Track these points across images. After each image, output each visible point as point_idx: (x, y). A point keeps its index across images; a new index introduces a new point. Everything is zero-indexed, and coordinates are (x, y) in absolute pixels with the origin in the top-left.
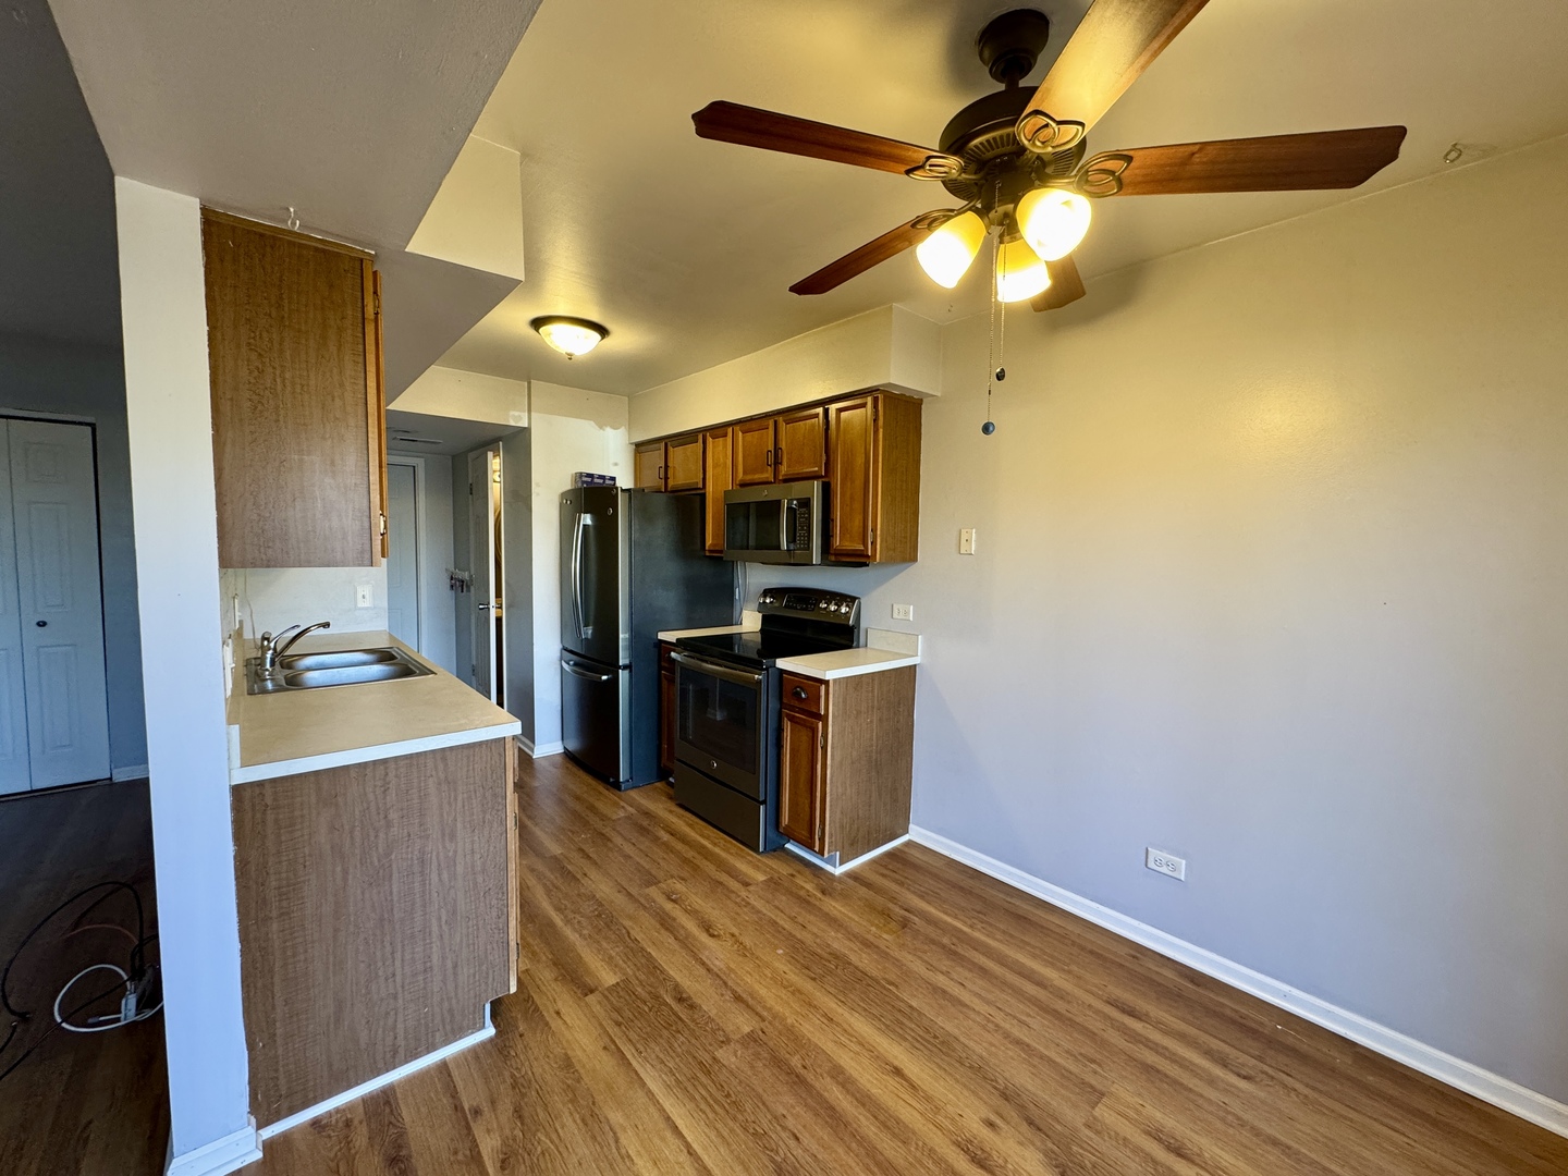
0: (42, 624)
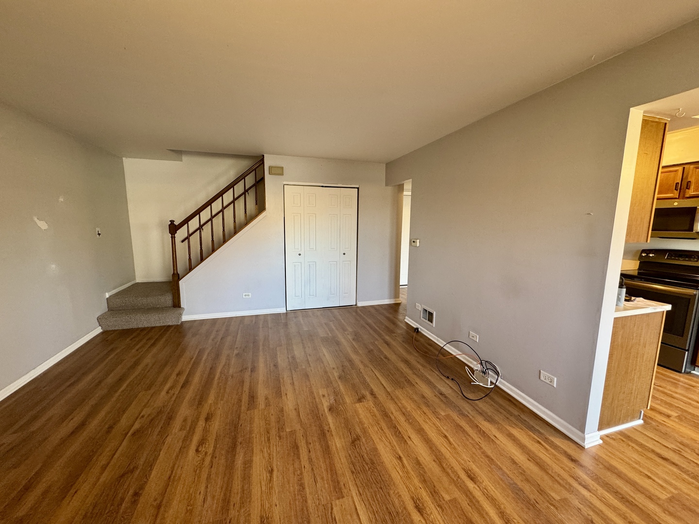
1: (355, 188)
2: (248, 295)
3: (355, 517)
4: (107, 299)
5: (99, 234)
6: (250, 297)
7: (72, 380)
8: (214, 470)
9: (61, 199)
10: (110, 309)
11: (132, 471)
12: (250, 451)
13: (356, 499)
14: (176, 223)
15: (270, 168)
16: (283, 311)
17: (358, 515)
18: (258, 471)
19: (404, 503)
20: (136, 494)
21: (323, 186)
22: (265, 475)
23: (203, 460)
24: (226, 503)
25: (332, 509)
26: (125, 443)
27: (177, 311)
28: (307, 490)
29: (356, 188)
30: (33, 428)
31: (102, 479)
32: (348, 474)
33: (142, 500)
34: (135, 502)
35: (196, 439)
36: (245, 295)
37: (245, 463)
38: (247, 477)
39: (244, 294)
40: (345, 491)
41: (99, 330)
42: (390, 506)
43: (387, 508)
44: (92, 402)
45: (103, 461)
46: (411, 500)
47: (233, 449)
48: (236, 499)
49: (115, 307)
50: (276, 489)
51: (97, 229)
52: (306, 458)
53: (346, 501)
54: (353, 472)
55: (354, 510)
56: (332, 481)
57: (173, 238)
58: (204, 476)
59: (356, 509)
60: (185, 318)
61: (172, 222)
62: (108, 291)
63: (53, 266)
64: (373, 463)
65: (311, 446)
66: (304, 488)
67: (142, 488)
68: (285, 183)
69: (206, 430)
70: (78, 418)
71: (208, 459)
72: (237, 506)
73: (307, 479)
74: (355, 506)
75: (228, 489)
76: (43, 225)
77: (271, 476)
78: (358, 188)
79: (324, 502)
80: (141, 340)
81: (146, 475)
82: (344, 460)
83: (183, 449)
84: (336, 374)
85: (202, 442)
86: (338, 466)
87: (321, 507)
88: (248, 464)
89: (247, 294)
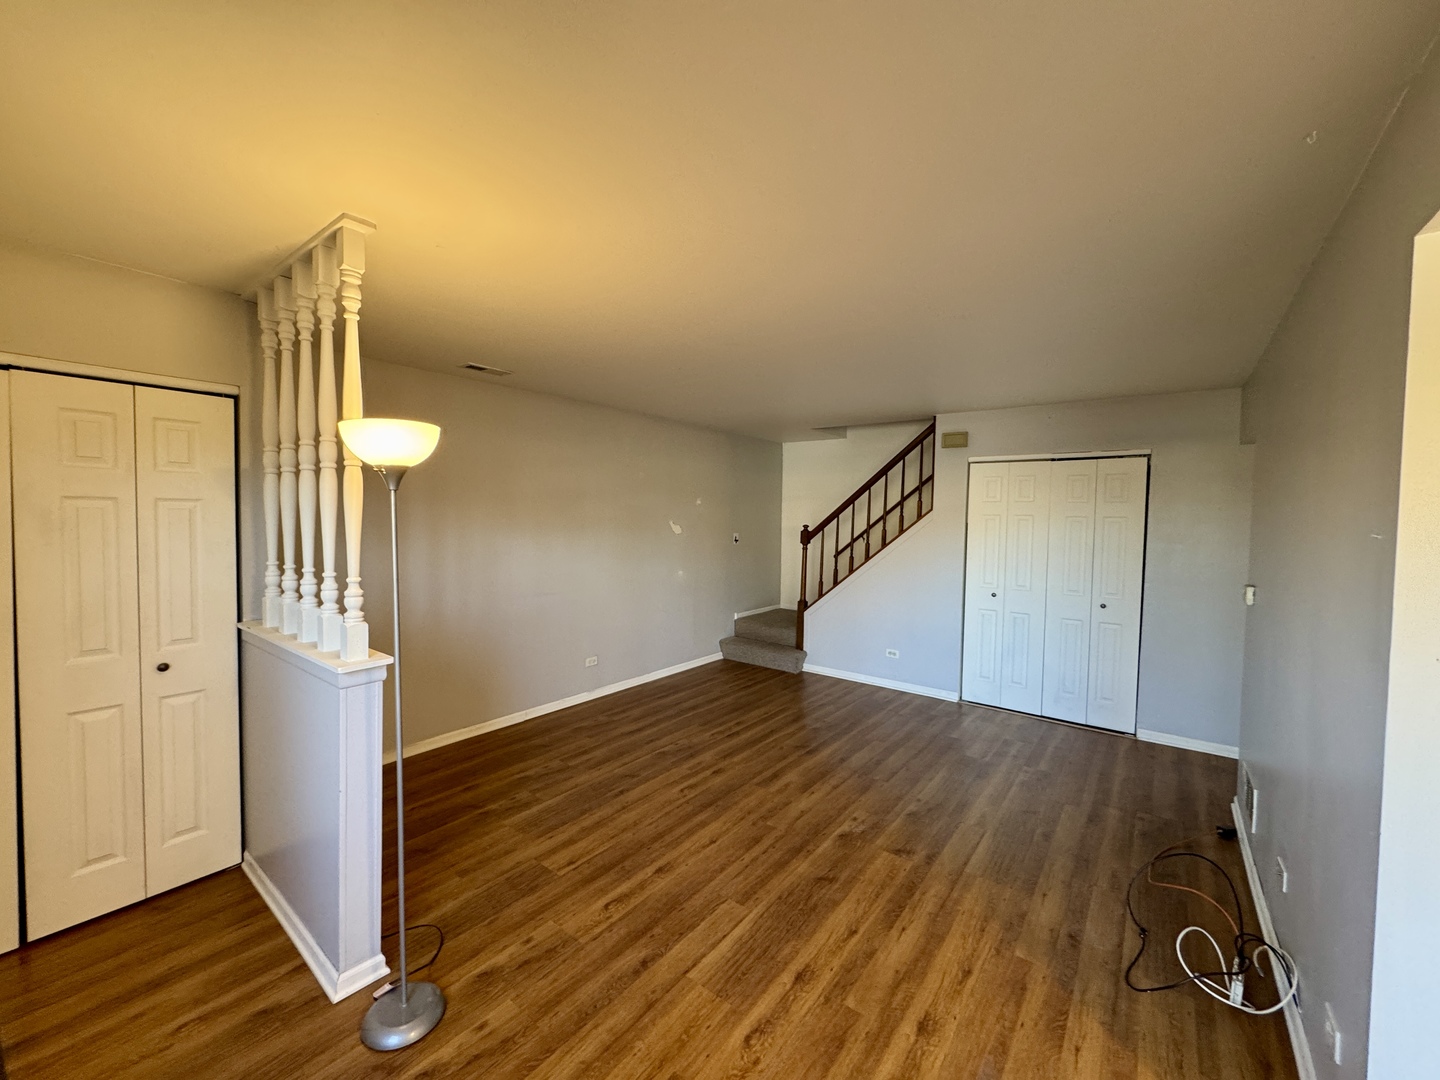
0: (1103, 606)
1: (1140, 456)
2: (895, 654)
3: (734, 923)
4: (735, 621)
5: (736, 541)
6: (897, 656)
7: (664, 694)
8: (676, 811)
9: (699, 502)
10: (738, 635)
11: (633, 776)
12: (716, 817)
13: (751, 916)
14: (810, 529)
15: (945, 435)
16: (954, 698)
17: (736, 926)
18: (704, 835)
19: (793, 958)
20: (622, 792)
21: (1053, 460)
22: (706, 840)
23: (679, 799)
24: (660, 836)
25: (723, 902)
26: (647, 757)
27: (798, 654)
28: (721, 876)
29: (1145, 456)
30: (615, 718)
31: (616, 771)
32: (773, 896)
33: (622, 797)
34: (617, 796)
35: (691, 781)
36: (890, 653)
37: (702, 822)
38: (691, 833)
39: (888, 650)
40: (751, 902)
41: (719, 656)
42: (774, 949)
43: (769, 947)
44: (661, 716)
45: (626, 760)
46: (803, 966)
47: (704, 807)
48: (668, 838)
49: (745, 634)
50: (701, 855)
51: (735, 535)
52: (754, 855)
53: (740, 910)
54: (780, 898)
55: (739, 919)
56: (751, 887)
57: (805, 549)
58: (667, 809)
59: (741, 921)
60: (807, 667)
61: (806, 527)
62: (738, 613)
63: (681, 572)
64: (814, 908)
65: (771, 850)
66: (721, 872)
67: (628, 790)
68: (971, 459)
69: (706, 779)
70: (640, 724)
71: (683, 800)
72: (664, 844)
73: (731, 870)
74: (744, 918)
75: (670, 829)
76: (677, 529)
77: (708, 846)
78: (1149, 457)
79: (723, 893)
80: (744, 678)
81: (638, 784)
82: (786, 883)
83: (676, 783)
84: (912, 807)
85: (691, 787)
86: (775, 882)
87: (715, 895)
88: (703, 824)
89: (893, 651)
